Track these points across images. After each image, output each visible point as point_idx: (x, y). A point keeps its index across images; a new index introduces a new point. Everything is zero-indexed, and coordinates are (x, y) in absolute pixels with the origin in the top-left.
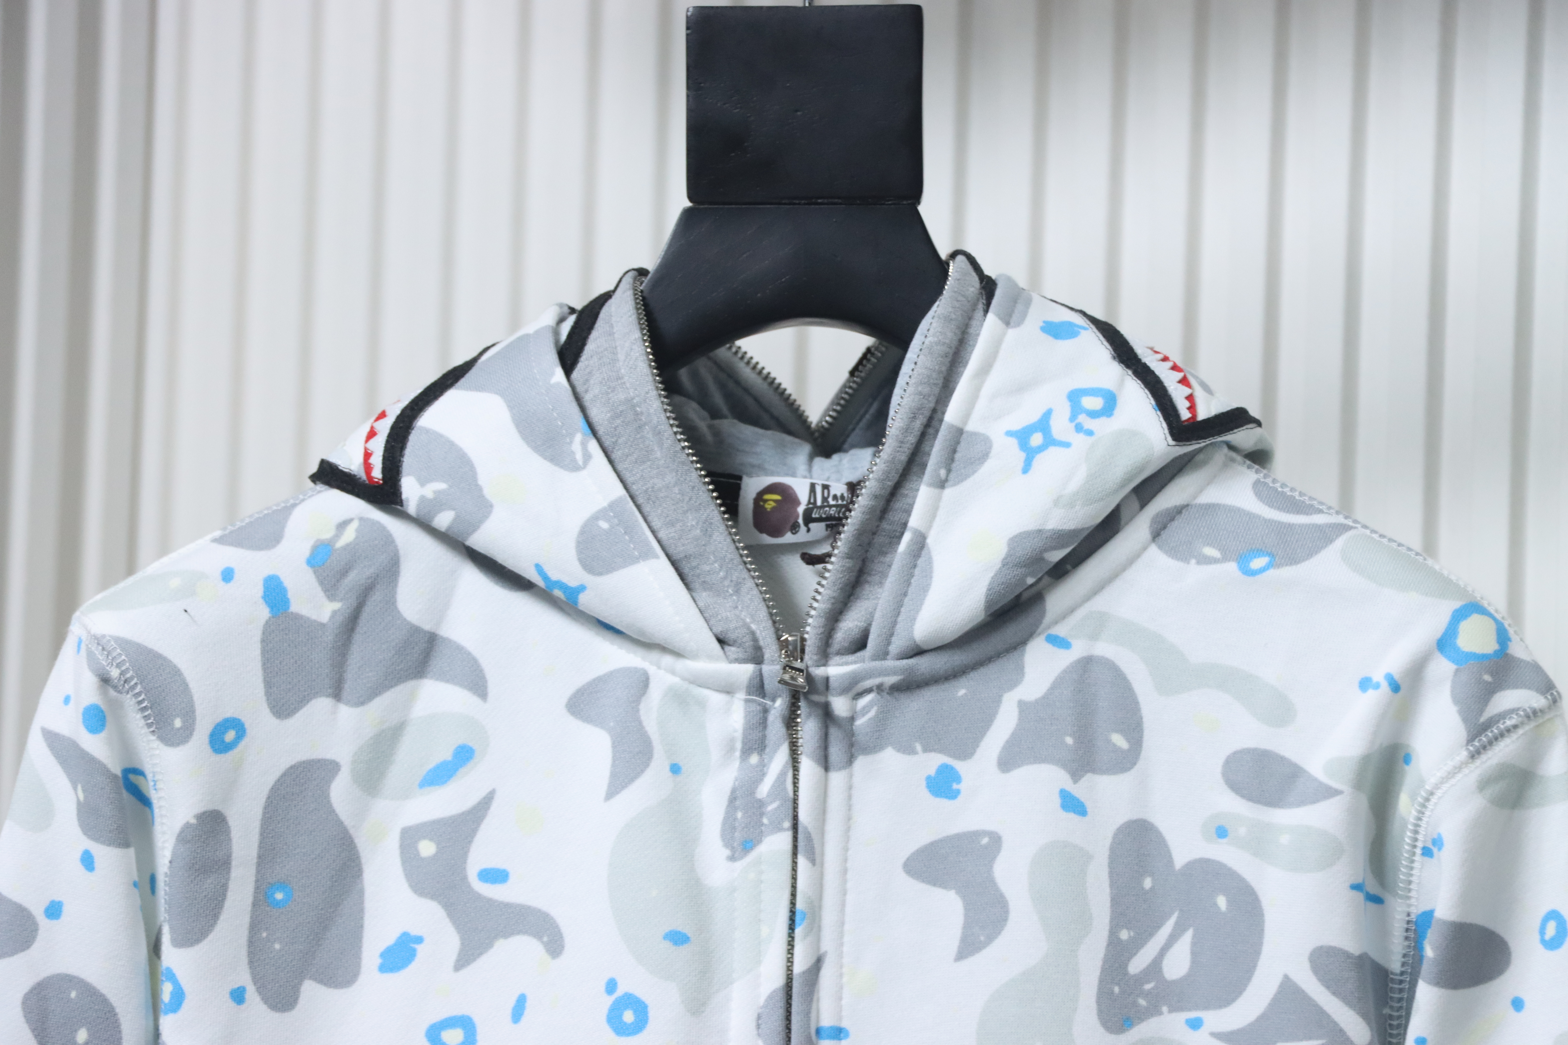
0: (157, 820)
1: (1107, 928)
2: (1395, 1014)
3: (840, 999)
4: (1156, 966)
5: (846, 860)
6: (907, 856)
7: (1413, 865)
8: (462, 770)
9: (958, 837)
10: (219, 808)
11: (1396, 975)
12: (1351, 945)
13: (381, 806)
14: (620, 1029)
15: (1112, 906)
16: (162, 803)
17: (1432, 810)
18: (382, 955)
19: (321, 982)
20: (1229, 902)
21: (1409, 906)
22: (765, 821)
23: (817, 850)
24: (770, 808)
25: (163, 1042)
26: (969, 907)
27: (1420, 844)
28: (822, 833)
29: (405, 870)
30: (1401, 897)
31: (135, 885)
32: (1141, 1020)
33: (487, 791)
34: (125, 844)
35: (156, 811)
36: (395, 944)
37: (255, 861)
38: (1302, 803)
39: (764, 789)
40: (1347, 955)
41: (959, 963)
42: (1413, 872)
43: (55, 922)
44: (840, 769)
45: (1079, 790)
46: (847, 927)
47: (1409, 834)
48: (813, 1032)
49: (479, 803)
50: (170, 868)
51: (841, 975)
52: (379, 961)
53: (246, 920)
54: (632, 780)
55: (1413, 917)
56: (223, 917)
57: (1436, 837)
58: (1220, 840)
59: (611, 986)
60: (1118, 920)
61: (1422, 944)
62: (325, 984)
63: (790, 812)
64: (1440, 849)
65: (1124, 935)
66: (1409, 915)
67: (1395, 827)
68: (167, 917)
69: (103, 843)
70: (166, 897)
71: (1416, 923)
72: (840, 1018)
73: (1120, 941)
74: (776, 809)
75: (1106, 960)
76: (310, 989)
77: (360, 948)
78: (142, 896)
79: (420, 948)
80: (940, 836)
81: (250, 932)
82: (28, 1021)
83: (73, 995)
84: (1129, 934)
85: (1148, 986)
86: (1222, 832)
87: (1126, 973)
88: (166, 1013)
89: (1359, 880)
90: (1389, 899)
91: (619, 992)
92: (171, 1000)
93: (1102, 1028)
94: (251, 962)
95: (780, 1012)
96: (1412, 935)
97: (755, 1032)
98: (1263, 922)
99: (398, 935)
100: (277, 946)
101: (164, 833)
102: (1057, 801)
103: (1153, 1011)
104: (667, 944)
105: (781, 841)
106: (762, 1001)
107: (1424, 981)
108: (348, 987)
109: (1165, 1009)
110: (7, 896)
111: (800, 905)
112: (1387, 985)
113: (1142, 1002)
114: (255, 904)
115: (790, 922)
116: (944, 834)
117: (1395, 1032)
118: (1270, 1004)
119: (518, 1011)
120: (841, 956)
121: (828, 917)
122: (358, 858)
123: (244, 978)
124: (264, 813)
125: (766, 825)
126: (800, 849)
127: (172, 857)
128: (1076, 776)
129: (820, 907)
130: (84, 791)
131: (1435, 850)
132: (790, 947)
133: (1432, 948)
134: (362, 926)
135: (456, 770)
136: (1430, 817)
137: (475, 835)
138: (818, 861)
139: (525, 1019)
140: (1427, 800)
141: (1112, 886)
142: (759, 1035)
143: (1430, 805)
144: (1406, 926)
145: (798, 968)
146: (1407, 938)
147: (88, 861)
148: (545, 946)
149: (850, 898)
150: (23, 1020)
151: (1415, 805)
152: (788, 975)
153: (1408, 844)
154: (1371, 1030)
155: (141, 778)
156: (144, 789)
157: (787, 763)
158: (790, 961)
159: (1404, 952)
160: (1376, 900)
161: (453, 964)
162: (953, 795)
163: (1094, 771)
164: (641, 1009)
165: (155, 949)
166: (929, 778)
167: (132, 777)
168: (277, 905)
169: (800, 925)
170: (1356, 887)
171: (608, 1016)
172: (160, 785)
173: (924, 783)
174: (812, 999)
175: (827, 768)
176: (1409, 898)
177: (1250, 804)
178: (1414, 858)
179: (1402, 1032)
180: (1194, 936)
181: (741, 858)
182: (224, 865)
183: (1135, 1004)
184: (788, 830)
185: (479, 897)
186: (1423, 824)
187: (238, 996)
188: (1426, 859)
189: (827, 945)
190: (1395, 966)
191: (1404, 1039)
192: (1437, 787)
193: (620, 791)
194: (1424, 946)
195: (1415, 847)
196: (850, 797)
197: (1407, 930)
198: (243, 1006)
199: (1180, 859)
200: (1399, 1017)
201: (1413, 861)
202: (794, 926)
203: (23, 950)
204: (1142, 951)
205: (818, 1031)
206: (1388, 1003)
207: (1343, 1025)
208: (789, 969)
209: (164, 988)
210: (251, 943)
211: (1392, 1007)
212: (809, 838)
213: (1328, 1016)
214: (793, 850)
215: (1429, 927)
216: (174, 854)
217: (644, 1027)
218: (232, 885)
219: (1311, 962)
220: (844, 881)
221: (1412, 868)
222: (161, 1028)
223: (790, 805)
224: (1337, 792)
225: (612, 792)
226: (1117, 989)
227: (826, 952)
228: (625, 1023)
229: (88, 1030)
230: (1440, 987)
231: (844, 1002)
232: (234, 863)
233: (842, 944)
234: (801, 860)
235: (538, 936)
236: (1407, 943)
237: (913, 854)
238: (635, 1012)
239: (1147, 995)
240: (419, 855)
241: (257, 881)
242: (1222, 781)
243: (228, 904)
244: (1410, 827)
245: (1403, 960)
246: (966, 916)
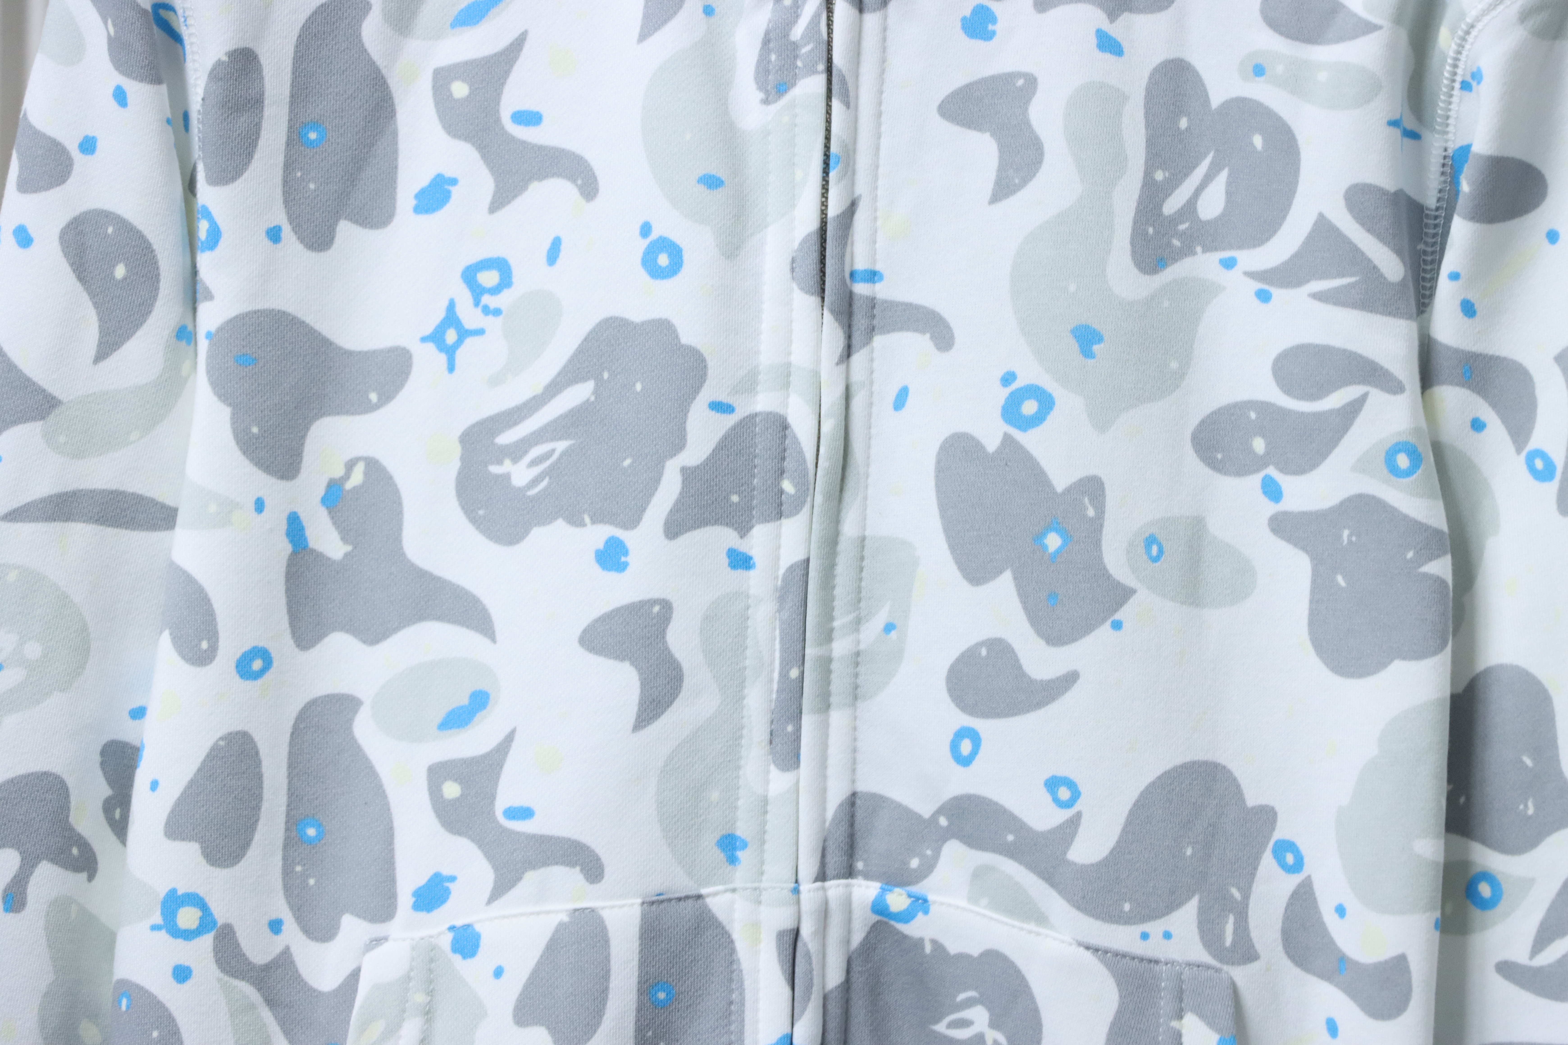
0: (189, 57)
1: (1142, 169)
2: (1429, 249)
3: (875, 242)
4: (1191, 206)
5: (880, 103)
6: (942, 99)
7: (1451, 99)
8: (494, 11)
9: (993, 79)
10: (250, 45)
11: (1432, 210)
12: (1386, 182)
13: (413, 46)
14: (656, 272)
15: (1147, 147)
16: (193, 40)
17: (1472, 44)
18: (417, 196)
19: (356, 222)
20: (1265, 140)
21: (1447, 141)
22: (799, 63)
23: (852, 94)
24: (805, 50)
25: (201, 279)
26: (1004, 150)
27: (1459, 79)
28: (857, 76)
29: (438, 111)
30: (1439, 132)
31: (168, 121)
32: (1175, 260)
33: (520, 32)
34: (157, 80)
35: (188, 48)
36: (430, 186)
37: (288, 100)
38: (1341, 39)
39: (798, 32)
40: (1382, 192)
41: (993, 206)
42: (1452, 107)
43: (89, 157)
44: (874, 10)
45: (1116, 30)
46: (881, 170)
47: (1448, 68)
48: (847, 275)
49: (512, 44)
50: (203, 105)
51: (875, 219)
52: (413, 202)
53: (281, 159)
54: (665, 22)
55: (1450, 152)
56: (256, 156)
57: (1475, 70)
58: (1257, 78)
59: (646, 230)
60: (1154, 159)
61: (1458, 178)
62: (361, 225)
63: (825, 55)
64: (1479, 83)
65: (1159, 176)
66: (1446, 150)
67: (1435, 61)
68: (202, 155)
69: (135, 79)
70: (200, 135)
71: (1452, 158)
72: (874, 262)
73: (1154, 182)
74: (810, 52)
75: (1140, 202)
76: (345, 229)
77: (395, 189)
78: (176, 133)
79: (454, 190)
80: (975, 79)
81: (284, 171)
82: (66, 255)
83: (110, 230)
84: (1164, 174)
85: (1182, 227)
86: (1259, 71)
87: (1160, 214)
88: (203, 251)
89: (1397, 116)
90: (1426, 135)
91: (654, 236)
92: (207, 238)
93: (1135, 269)
94: (286, 202)
95: (815, 256)
96: (1448, 170)
97: (789, 276)
98: (1299, 160)
99: (432, 177)
100: (312, 186)
101: (196, 70)
102: (1094, 41)
103: (1187, 251)
104: (702, 188)
105: (817, 83)
106: (796, 245)
107: (1458, 215)
108: (384, 227)
109: (1199, 249)
110: (41, 130)
111: (834, 148)
112: (1423, 221)
113: (1176, 243)
114: (289, 143)
115: (825, 166)
116: (980, 76)
117: (1429, 267)
118: (1304, 243)
119: (554, 253)
120: (875, 199)
121: (863, 161)
122: (391, 98)
123: (280, 218)
124: (296, 52)
125: (800, 68)
126: (834, 92)
127: (204, 95)
128: (1112, 16)
129: (854, 151)
130: (114, 25)
131: (1474, 84)
132: (824, 191)
133: (1468, 183)
134: (396, 167)
135: (488, 10)
136: (1469, 50)
137: (508, 77)
138: (852, 104)
139: (560, 261)
140: (1468, 33)
141: (1148, 126)
142: (793, 278)
143: (1470, 39)
144: (1442, 161)
145: (832, 212)
146: (1443, 173)
147: (120, 97)
148: (579, 189)
149: (884, 142)
150: (61, 254)
151: (1455, 39)
152: (822, 219)
153: (1447, 79)
154: (1405, 266)
155: (171, 13)
156: (174, 25)
157: (821, 4)
158: (824, 205)
159: (1440, 187)
160: (1413, 135)
161: (487, 206)
162: (988, 36)
163: (1130, 10)
164: (676, 253)
165: (190, 186)
166: (964, 19)
167: (162, 12)
168: (311, 144)
169: (834, 169)
170: (1394, 123)
171: (643, 259)
172: (190, 21)
173: (959, 25)
174: (846, 243)
175: (861, 10)
176: (1446, 133)
177: (1289, 41)
178: (1452, 92)
179: (1436, 267)
180: (1230, 175)
181: (776, 101)
182: (257, 103)
183: (1169, 244)
184: (822, 72)
185: (512, 139)
186: (1463, 58)
187: (274, 235)
188: (1465, 93)
189: (861, 188)
190: (1431, 201)
191: (1438, 274)
192: (1478, 19)
193: (653, 33)
194: (1461, 181)
195: (1454, 81)
196: (884, 39)
197: (1444, 165)
198: (279, 246)
199: (1216, 99)
200: (1433, 253)
201: (1451, 96)
202: (829, 169)
203: (59, 185)
204: (1177, 192)
205: (852, 275)
206: (1422, 239)
207: (1376, 262)
208: (824, 213)
209: (200, 226)
210: (285, 182)
211: (1426, 243)
212: (843, 81)
213: (1363, 254)
214: (827, 93)
215: (1466, 161)
216: (206, 90)
217: (679, 271)
218: (265, 125)
219: (1346, 200)
220: (879, 125)
221: (1450, 103)
222: (198, 265)
223: (824, 47)
224: (1376, 28)
225: (643, 37)
226: (1151, 230)
227: (861, 196)
228: (660, 267)
229: (126, 265)
230: (1474, 222)
231: (877, 245)
232: (266, 102)
233: (876, 188)
234: (836, 104)
235: (572, 179)
236: (1443, 178)
237: (948, 97)
238: (670, 256)
239: (1181, 235)
240: (452, 96)
241: (290, 120)
242: (1260, 18)
243: (261, 142)
244: (1450, 61)
245: (1439, 195)
246: (1001, 158)
